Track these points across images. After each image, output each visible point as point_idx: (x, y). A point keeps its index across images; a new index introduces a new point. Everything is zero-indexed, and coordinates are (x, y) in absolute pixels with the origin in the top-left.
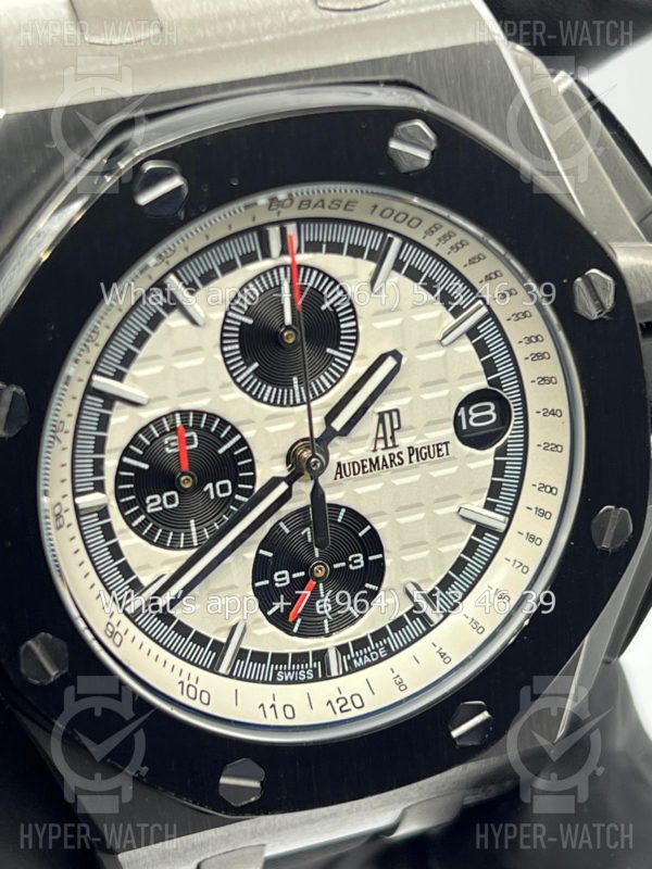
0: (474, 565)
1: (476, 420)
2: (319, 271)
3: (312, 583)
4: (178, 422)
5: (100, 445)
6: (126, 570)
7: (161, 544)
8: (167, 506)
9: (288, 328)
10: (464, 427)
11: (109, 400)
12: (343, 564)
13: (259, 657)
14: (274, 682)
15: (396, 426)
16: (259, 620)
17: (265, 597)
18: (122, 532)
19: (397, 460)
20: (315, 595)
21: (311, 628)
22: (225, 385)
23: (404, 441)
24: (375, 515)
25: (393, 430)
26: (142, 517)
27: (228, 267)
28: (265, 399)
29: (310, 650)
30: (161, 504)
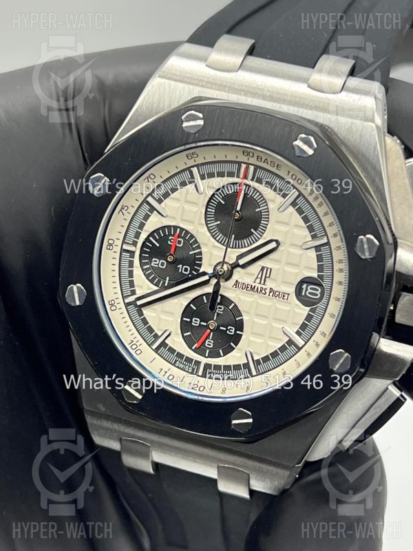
0: (281, 357)
1: (310, 293)
2: (260, 194)
3: (209, 331)
4: (178, 232)
5: (142, 226)
6: (132, 284)
7: (151, 281)
8: (160, 266)
9: (238, 212)
10: (303, 294)
11: (152, 209)
12: (225, 329)
13: (172, 350)
14: (174, 365)
15: (268, 276)
16: (178, 334)
17: (185, 326)
18: (137, 267)
19: (263, 291)
20: (208, 337)
21: (200, 351)
22: (202, 224)
23: (269, 284)
24: (245, 312)
25: (266, 277)
26: (148, 266)
27: (221, 175)
28: (217, 239)
29: (195, 359)
30: (158, 264)
